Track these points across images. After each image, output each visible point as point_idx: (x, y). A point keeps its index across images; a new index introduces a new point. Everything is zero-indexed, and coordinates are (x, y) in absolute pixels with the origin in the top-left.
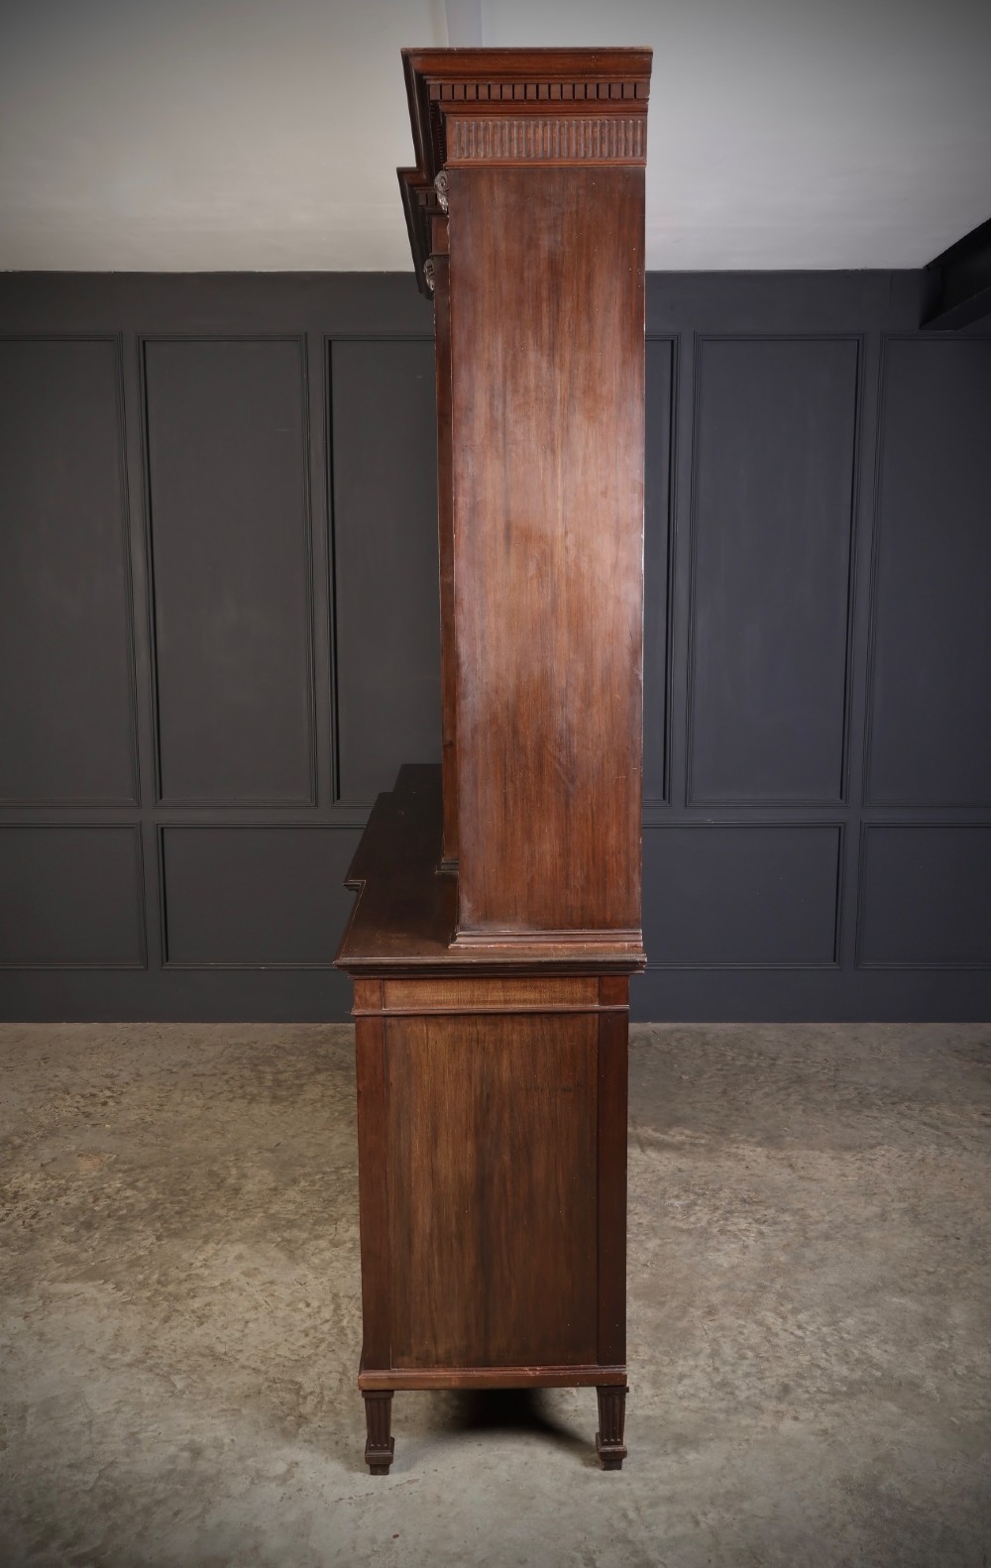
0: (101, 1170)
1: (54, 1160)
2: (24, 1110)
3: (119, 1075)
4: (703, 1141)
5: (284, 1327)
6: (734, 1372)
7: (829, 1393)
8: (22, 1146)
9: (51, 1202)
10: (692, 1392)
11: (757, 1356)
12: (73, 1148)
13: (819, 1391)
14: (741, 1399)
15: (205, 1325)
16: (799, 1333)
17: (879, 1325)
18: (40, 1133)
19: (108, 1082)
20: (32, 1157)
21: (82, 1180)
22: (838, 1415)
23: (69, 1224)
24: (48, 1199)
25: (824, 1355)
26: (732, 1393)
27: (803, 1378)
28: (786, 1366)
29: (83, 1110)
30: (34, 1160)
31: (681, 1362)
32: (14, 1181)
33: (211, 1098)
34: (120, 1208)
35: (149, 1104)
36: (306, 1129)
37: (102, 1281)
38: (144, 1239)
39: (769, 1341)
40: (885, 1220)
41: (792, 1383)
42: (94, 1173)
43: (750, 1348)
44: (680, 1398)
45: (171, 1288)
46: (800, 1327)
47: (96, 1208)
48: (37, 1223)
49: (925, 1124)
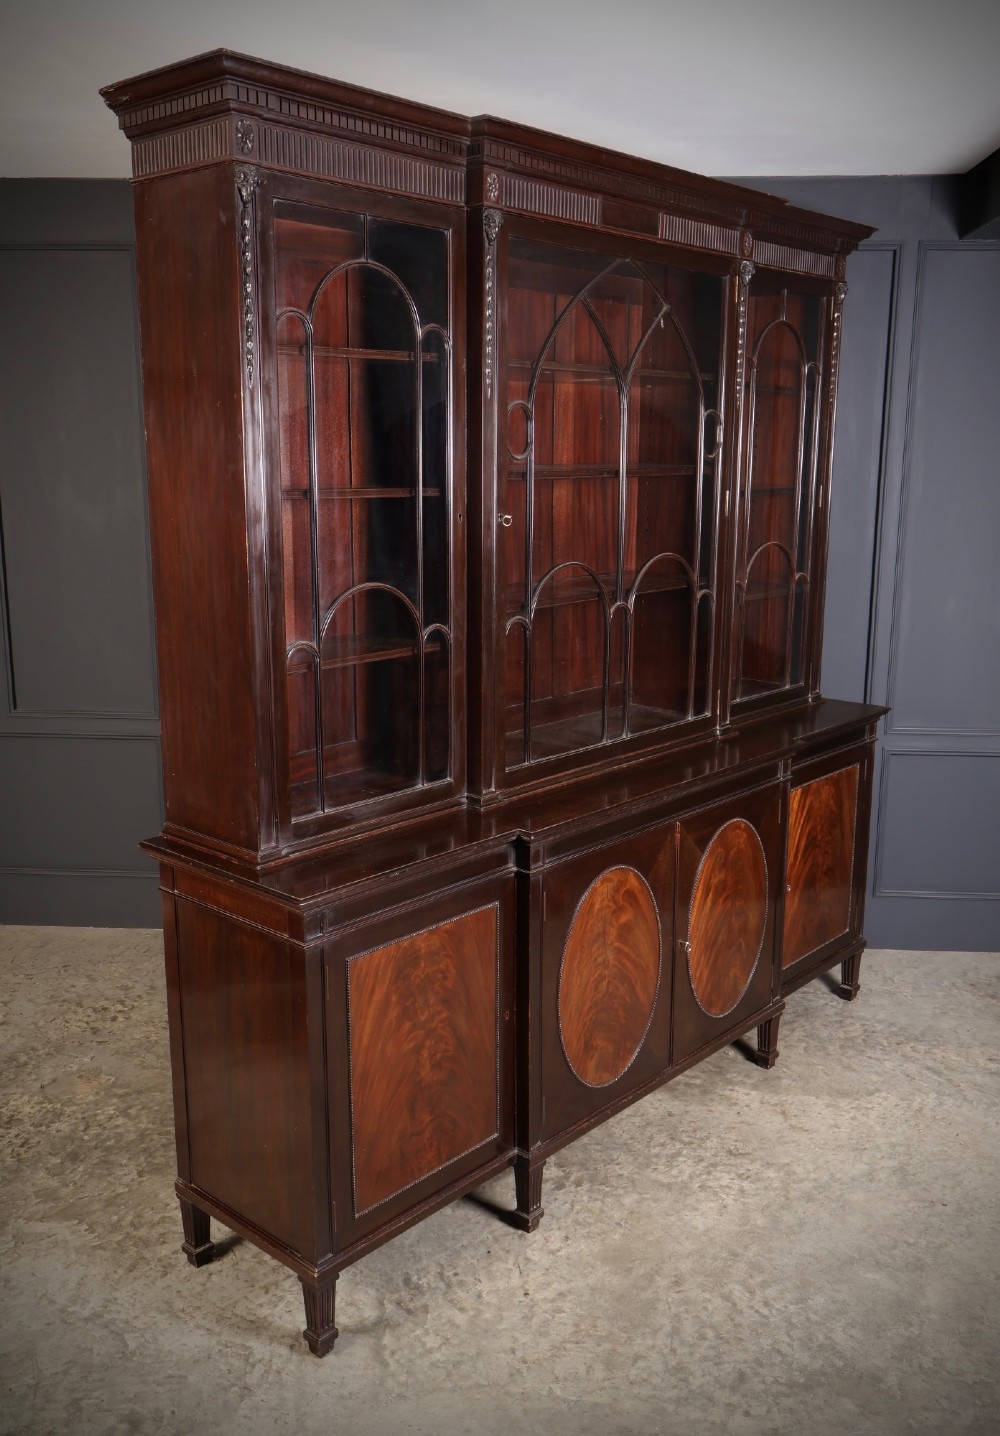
0: (97, 1093)
1: (54, 1081)
2: (35, 1023)
3: (133, 987)
4: (698, 1082)
5: (247, 1281)
6: (691, 1354)
7: (786, 1385)
8: (26, 1064)
9: (43, 1128)
10: (645, 1376)
11: (719, 1337)
12: (75, 1068)
13: (776, 1381)
14: (694, 1387)
15: (169, 1276)
16: (765, 1311)
17: (849, 1305)
19: (121, 994)
20: (34, 1077)
21: (78, 1105)
22: (791, 1411)
23: (55, 1155)
24: (41, 1126)
25: (787, 1339)
26: (685, 1380)
27: (762, 1365)
28: (745, 1350)
29: (92, 1025)
30: (36, 1080)
31: (639, 1341)
32: (12, 1103)
34: (109, 1138)
35: (157, 1021)
37: (77, 1221)
38: (126, 1175)
39: (732, 1320)
40: (871, 1181)
41: (749, 1371)
42: (90, 1097)
43: (712, 1327)
44: (632, 1383)
45: (142, 1232)
46: (766, 1304)
47: (86, 1138)
48: (26, 1152)
49: (928, 1069)
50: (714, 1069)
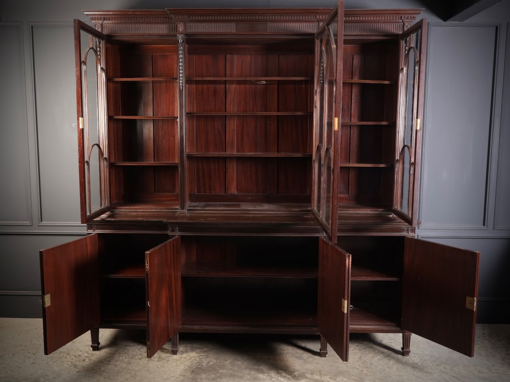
2: (47, 363)
18: (53, 376)
29: (74, 363)
33: (131, 358)
36: (173, 375)
49: (453, 377)
50: (358, 379)
